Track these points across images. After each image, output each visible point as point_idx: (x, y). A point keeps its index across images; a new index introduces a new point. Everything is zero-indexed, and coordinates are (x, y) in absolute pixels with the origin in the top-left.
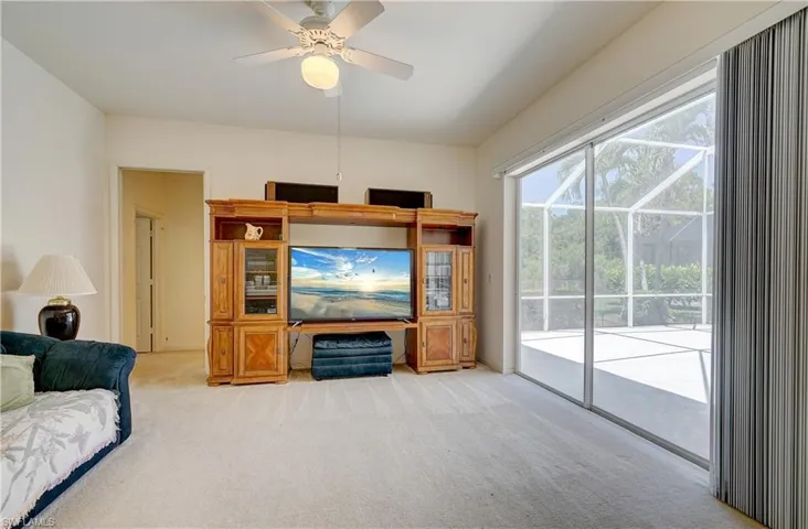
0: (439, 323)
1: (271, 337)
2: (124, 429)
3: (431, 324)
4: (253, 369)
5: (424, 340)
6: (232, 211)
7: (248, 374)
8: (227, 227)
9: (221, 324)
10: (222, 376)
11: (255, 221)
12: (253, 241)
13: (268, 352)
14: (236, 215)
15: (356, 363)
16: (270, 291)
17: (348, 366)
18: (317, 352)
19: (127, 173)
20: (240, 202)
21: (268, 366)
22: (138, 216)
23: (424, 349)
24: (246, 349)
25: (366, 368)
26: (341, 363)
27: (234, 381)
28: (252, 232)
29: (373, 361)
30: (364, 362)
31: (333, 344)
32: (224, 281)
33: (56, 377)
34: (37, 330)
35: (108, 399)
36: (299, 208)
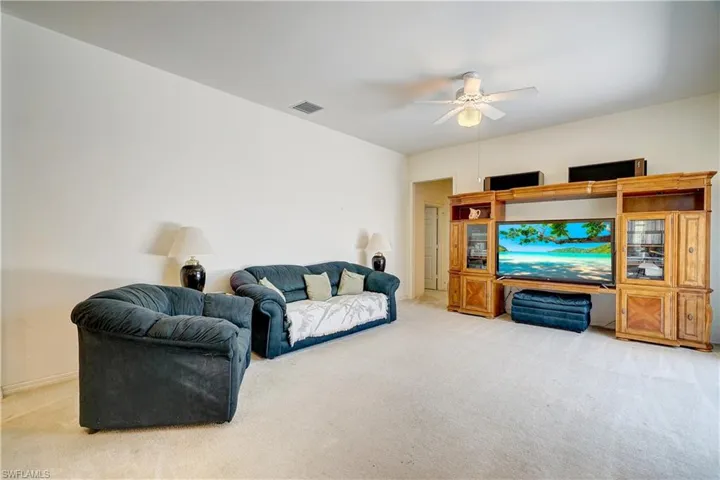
0: (645, 293)
1: (482, 285)
2: (392, 316)
3: (634, 292)
4: (471, 304)
5: (624, 306)
6: (460, 201)
7: (469, 307)
8: (460, 213)
9: (455, 273)
10: (454, 307)
11: (476, 206)
12: (473, 220)
13: (480, 295)
14: (463, 204)
15: (548, 315)
16: (483, 254)
17: (541, 316)
18: (515, 301)
19: (418, 185)
20: (464, 195)
21: (480, 304)
22: (427, 207)
23: (624, 317)
24: (467, 291)
25: (556, 321)
26: (534, 312)
27: (460, 310)
28: (474, 213)
29: (565, 316)
30: (555, 315)
31: (527, 297)
32: (456, 246)
33: (370, 286)
34: (370, 266)
35: (384, 298)
36: (504, 194)
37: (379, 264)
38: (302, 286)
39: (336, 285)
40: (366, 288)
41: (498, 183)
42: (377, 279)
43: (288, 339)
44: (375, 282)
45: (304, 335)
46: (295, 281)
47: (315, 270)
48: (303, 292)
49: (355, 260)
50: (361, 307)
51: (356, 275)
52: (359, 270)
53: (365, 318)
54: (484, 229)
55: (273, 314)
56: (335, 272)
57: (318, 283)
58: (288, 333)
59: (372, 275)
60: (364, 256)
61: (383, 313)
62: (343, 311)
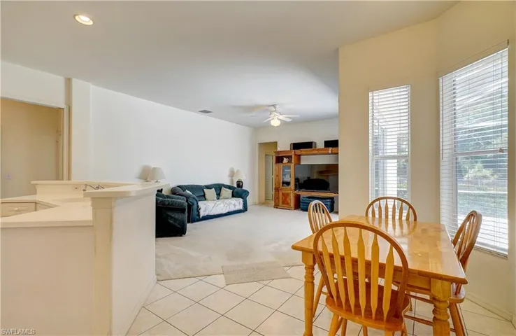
1: (288, 195)
2: (245, 209)
6: (279, 154)
7: (283, 205)
8: (279, 160)
9: (277, 189)
10: (276, 206)
11: (285, 157)
12: (285, 163)
13: (288, 199)
16: (289, 180)
18: (302, 201)
19: (260, 144)
20: (281, 151)
21: (288, 204)
22: (266, 155)
24: (282, 197)
27: (279, 207)
28: (285, 160)
31: (307, 199)
32: (277, 176)
33: (235, 194)
34: (235, 186)
35: (241, 200)
36: (298, 152)
37: (240, 184)
38: (203, 194)
39: (219, 195)
40: (233, 196)
41: (296, 146)
42: (238, 191)
43: (199, 215)
44: (237, 193)
45: (206, 214)
46: (200, 192)
47: (209, 187)
48: (204, 197)
49: (228, 183)
50: (231, 203)
51: (228, 190)
52: (229, 187)
53: (232, 209)
54: (289, 168)
55: (193, 204)
56: (218, 188)
57: (210, 193)
58: (199, 212)
59: (235, 190)
60: (232, 181)
61: (240, 207)
62: (222, 205)
